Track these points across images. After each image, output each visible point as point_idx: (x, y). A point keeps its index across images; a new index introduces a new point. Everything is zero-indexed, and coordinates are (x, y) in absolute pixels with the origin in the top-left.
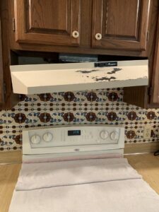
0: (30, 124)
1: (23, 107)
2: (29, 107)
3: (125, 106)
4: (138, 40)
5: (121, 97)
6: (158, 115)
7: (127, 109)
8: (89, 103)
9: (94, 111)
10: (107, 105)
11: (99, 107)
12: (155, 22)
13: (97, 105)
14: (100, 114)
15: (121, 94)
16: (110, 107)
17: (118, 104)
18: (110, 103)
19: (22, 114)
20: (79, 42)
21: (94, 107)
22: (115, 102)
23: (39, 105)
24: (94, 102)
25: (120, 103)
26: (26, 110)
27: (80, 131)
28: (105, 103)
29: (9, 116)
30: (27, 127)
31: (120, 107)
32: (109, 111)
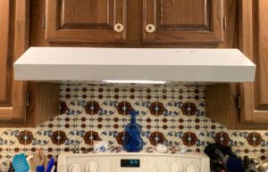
0: (71, 147)
1: (63, 123)
2: (71, 123)
3: (210, 124)
4: (210, 27)
5: (201, 109)
6: (266, 139)
7: (213, 127)
8: (153, 117)
9: (161, 130)
10: (181, 121)
11: (169, 124)
12: (235, 5)
13: (165, 120)
14: (170, 134)
15: (202, 105)
16: (185, 124)
17: (197, 121)
18: (185, 118)
19: (61, 132)
20: (124, 37)
21: (161, 124)
22: (193, 118)
23: (84, 119)
24: (161, 117)
25: (201, 118)
26: (67, 126)
27: (138, 161)
28: (177, 118)
29: (45, 134)
30: (67, 150)
31: (201, 124)
32: (185, 131)
